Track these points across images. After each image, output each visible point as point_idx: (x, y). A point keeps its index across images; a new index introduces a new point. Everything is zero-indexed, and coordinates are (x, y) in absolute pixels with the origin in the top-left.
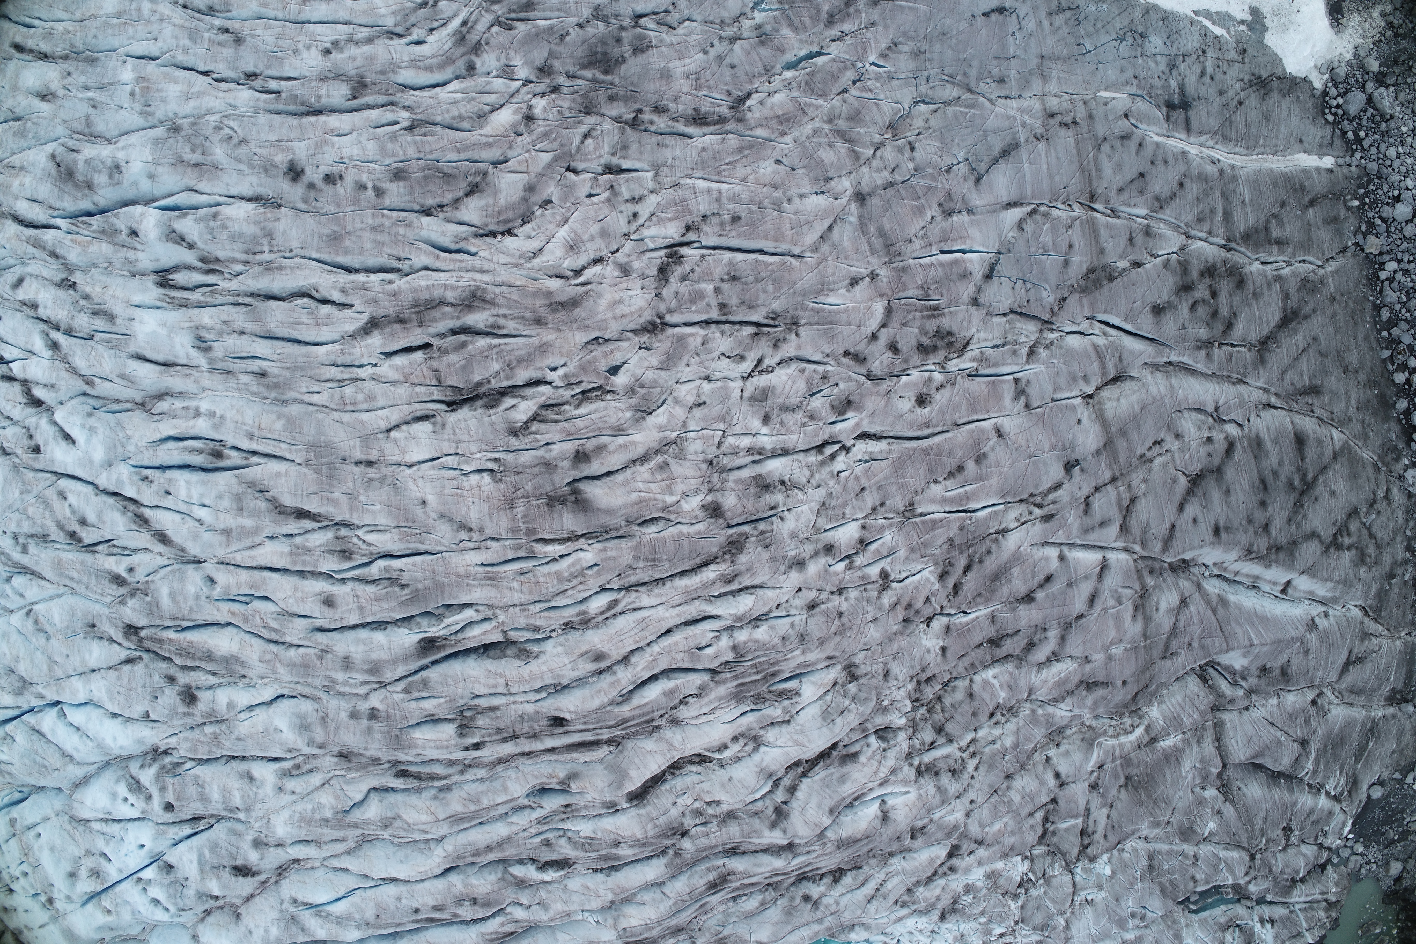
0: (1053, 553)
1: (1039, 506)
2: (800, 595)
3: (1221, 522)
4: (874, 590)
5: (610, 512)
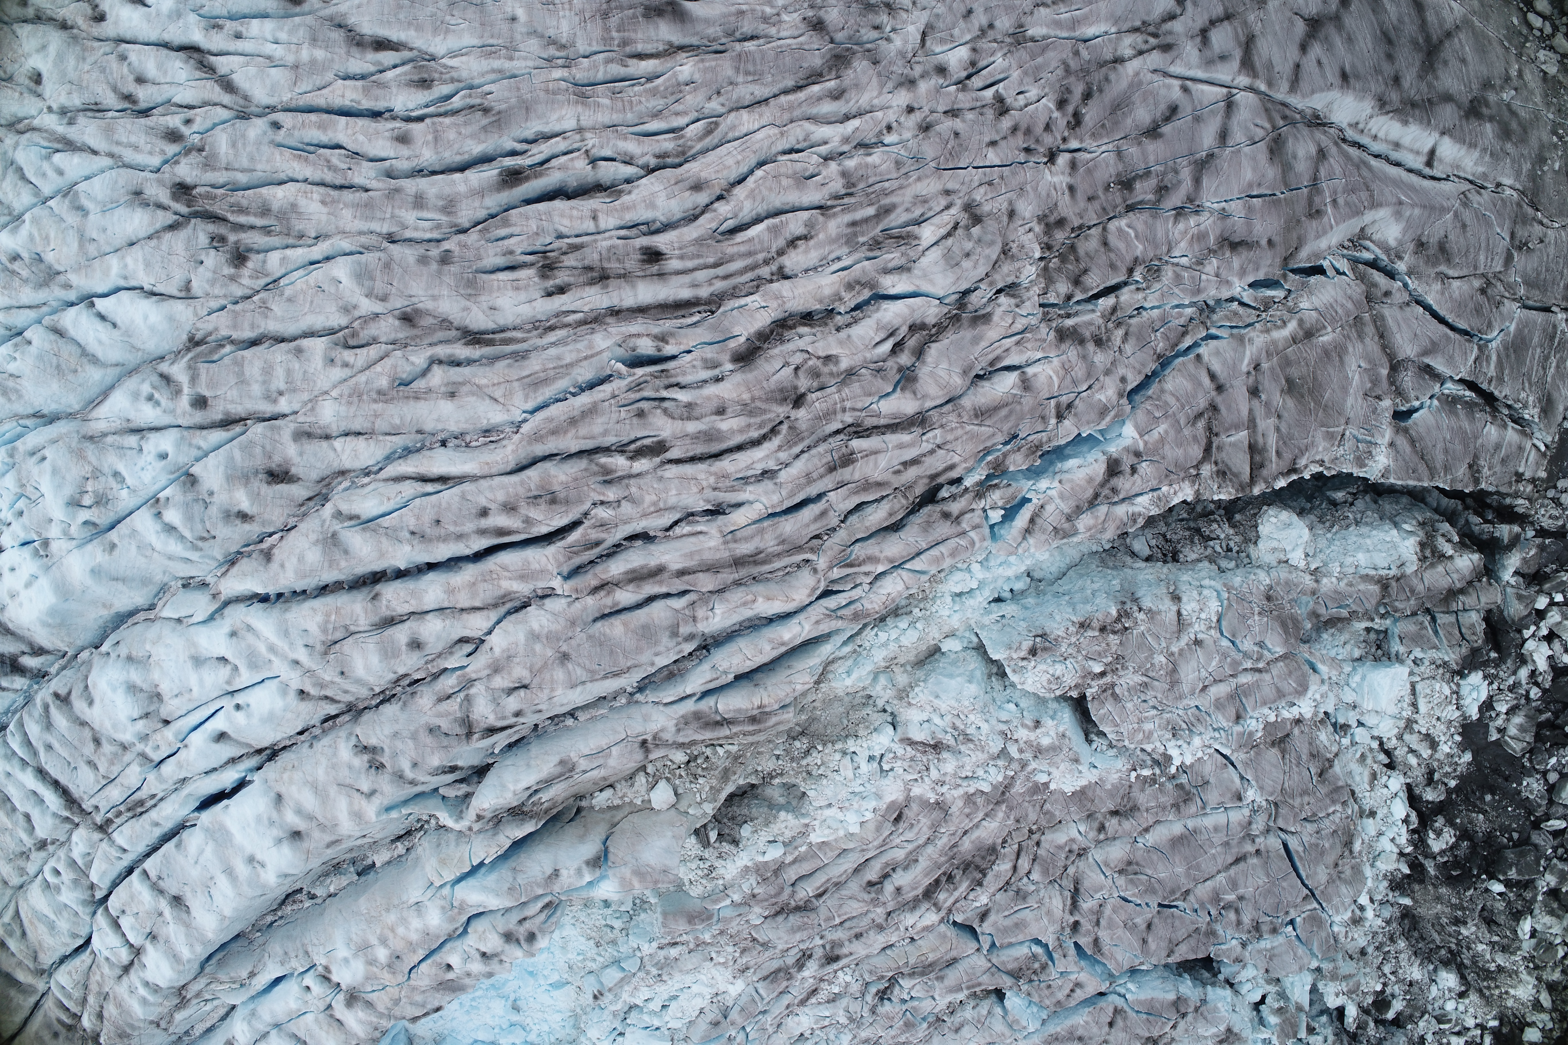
0: (1177, 83)
1: (1155, 35)
2: (912, 116)
3: (1348, 68)
4: (990, 114)
5: (707, 22)
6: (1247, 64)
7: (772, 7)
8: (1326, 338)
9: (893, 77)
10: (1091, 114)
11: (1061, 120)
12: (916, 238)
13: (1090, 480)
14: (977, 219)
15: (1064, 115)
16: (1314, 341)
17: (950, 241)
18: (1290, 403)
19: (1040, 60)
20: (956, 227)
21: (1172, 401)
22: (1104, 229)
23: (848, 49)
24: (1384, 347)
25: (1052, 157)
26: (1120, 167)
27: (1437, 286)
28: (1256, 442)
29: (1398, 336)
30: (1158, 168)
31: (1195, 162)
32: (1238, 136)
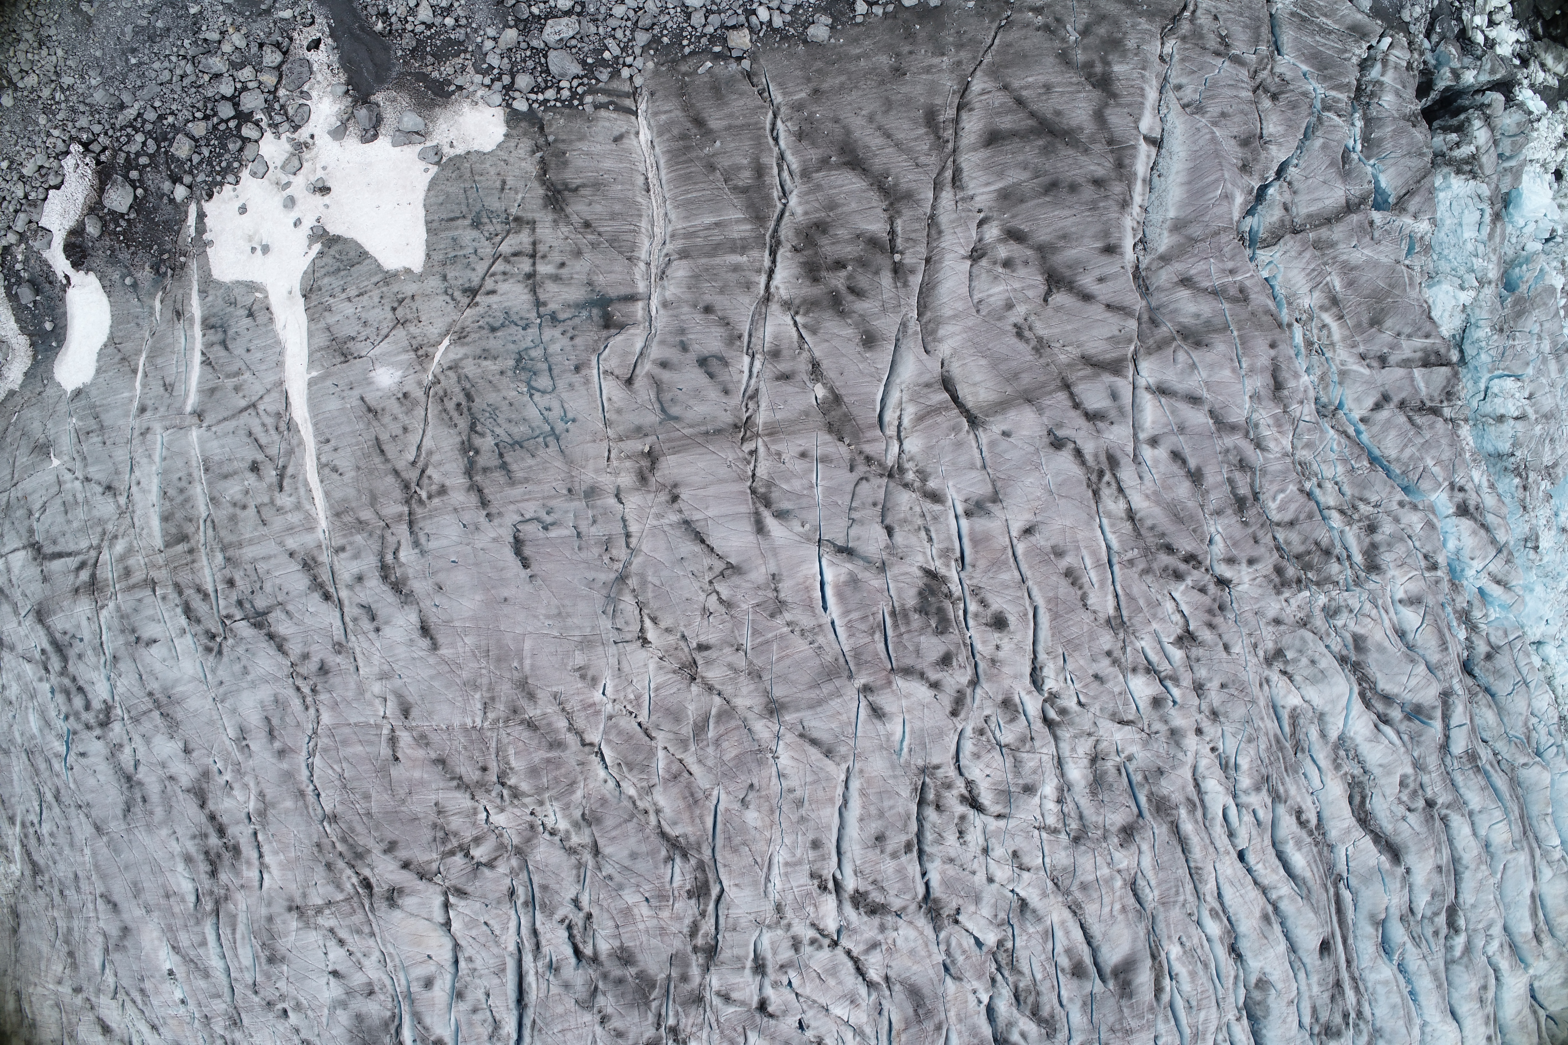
2: (1205, 730)
3: (1099, 245)
4: (1195, 652)
5: (1135, 940)
6: (1115, 367)
7: (1112, 878)
8: (1337, 283)
9: (1172, 752)
10: (1185, 544)
11: (1195, 576)
12: (1294, 709)
13: (1474, 533)
14: (1279, 653)
15: (1189, 573)
16: (1340, 296)
17: (1298, 678)
18: (1389, 323)
19: (1142, 602)
20: (1284, 673)
21: (1408, 452)
22: (1278, 524)
23: (1149, 800)
24: (1338, 219)
25: (1222, 582)
26: (1229, 511)
27: (1273, 148)
28: (1420, 359)
29: (1327, 202)
30: (1224, 471)
31: (1218, 430)
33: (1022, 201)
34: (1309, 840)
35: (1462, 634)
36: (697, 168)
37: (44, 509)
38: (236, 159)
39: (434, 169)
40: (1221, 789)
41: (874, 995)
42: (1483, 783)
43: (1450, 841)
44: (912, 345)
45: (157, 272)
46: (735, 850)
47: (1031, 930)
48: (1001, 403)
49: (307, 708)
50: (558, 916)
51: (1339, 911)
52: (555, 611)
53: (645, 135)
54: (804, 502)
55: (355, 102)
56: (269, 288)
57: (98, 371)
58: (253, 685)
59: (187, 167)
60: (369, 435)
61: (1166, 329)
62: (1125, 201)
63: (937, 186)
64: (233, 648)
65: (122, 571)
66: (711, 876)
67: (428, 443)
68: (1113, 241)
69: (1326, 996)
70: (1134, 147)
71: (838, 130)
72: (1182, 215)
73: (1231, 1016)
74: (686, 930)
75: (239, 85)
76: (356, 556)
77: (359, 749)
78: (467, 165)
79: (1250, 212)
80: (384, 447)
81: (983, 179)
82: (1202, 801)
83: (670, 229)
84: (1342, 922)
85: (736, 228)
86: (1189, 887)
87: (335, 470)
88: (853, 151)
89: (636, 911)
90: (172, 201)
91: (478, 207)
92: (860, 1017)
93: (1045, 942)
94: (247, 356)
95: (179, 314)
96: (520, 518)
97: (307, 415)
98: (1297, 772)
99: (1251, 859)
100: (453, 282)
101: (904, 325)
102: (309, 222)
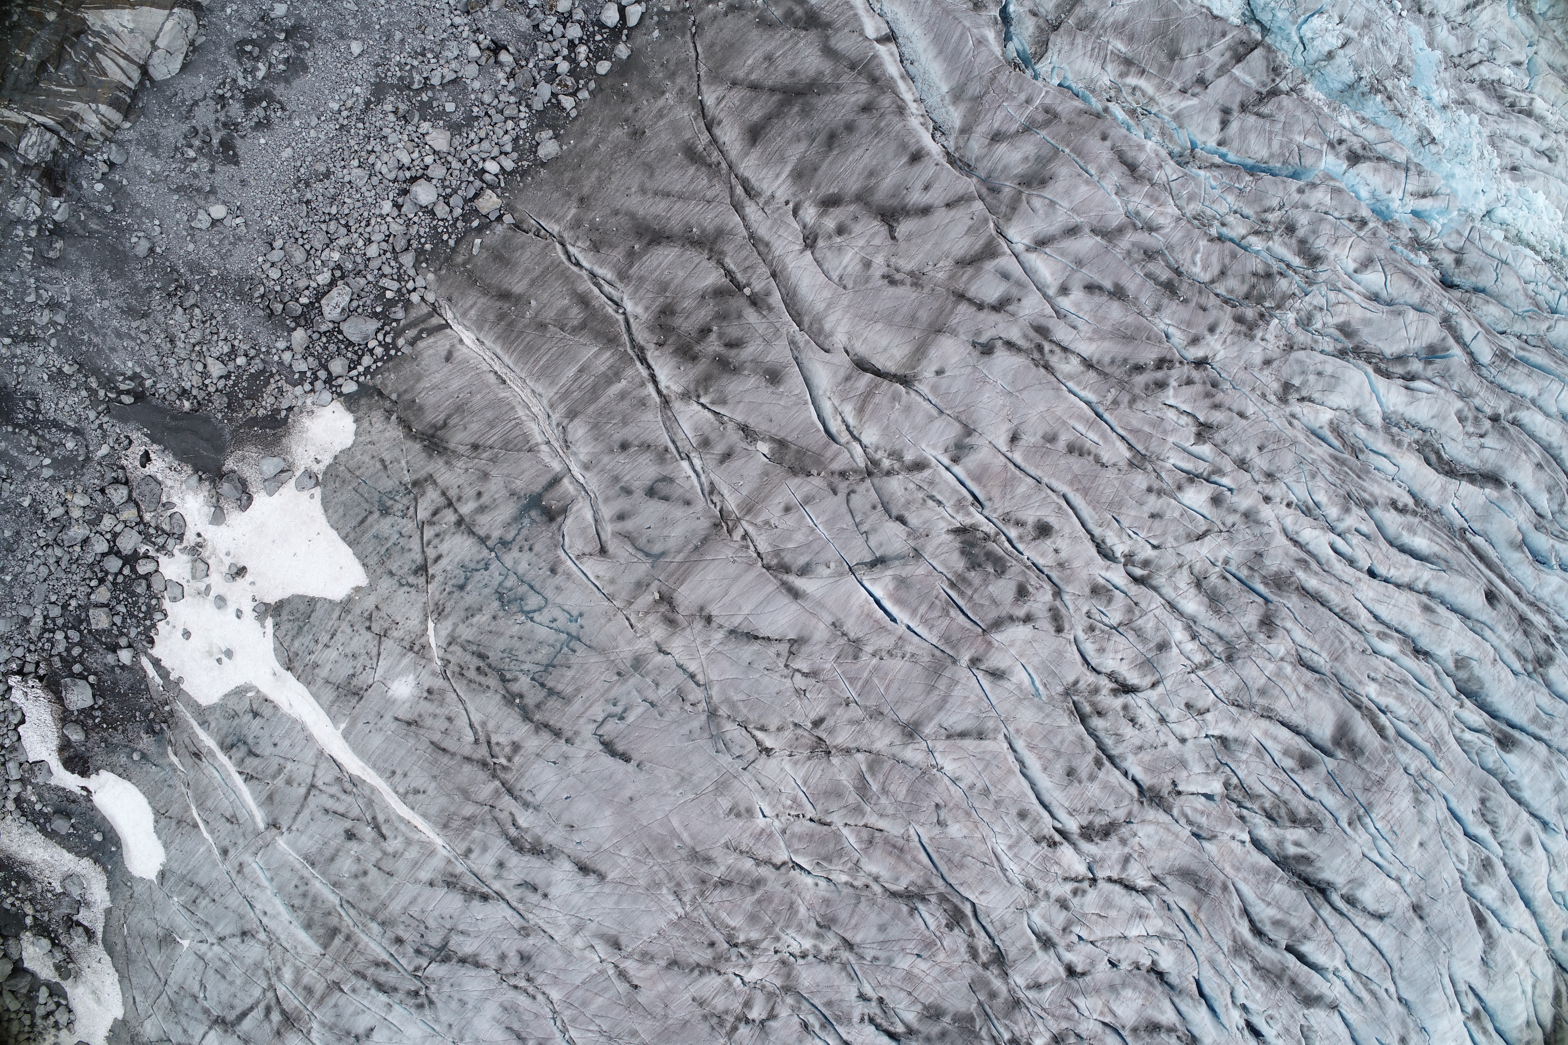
0: (1065, 303)
2: (1271, 494)
3: (904, 159)
4: (1218, 437)
5: (1333, 705)
6: (989, 252)
7: (1280, 669)
8: (1120, 46)
9: (1257, 532)
10: (1149, 355)
11: (1175, 375)
12: (1331, 422)
13: (1376, 170)
14: (1287, 387)
15: (1168, 377)
16: (1130, 55)
17: (1316, 396)
18: (1185, 47)
19: (1147, 429)
20: (1302, 399)
21: (1275, 144)
22: (1212, 282)
23: (1266, 584)
25: (1200, 363)
26: (1165, 301)
28: (1231, 58)
30: (1138, 271)
31: (1110, 241)
32: (1061, 218)
33: (815, 169)
34: (1417, 520)
35: (1424, 260)
36: (531, 335)
37: (203, 986)
38: (151, 597)
39: (318, 491)
40: (1317, 532)
41: (1154, 899)
42: (1526, 370)
43: (1532, 436)
44: (811, 355)
45: (154, 732)
46: (961, 866)
47: (1244, 757)
48: (918, 350)
49: (534, 998)
50: (856, 1019)
51: (1482, 558)
52: (678, 779)
53: (468, 338)
54: (816, 547)
55: (213, 481)
56: (255, 683)
57: (166, 846)
58: (477, 1009)
59: (115, 631)
60: (424, 745)
61: (1008, 189)
62: (899, 107)
63: (738, 207)
64: (438, 991)
65: (304, 993)
66: (956, 900)
67: (476, 718)
68: (913, 149)
69: (1519, 635)
70: (875, 57)
71: (622, 220)
72: (954, 83)
73: (1453, 707)
74: (966, 957)
75: (108, 536)
76: (485, 849)
77: (599, 1001)
78: (342, 468)
79: (1007, 38)
80: (443, 745)
81: (771, 174)
82: (1308, 552)
83: (545, 402)
84: (1490, 565)
85: (598, 362)
86: (1347, 630)
87: (417, 792)
88: (648, 228)
89: (916, 971)
90: (123, 667)
91: (376, 496)
92: (1156, 924)
93: (1262, 758)
94: (277, 751)
95: (197, 755)
96: (595, 725)
97: (362, 764)
98: (1369, 472)
99: (1381, 570)
100: (401, 572)
101: (793, 343)
102: (247, 607)
